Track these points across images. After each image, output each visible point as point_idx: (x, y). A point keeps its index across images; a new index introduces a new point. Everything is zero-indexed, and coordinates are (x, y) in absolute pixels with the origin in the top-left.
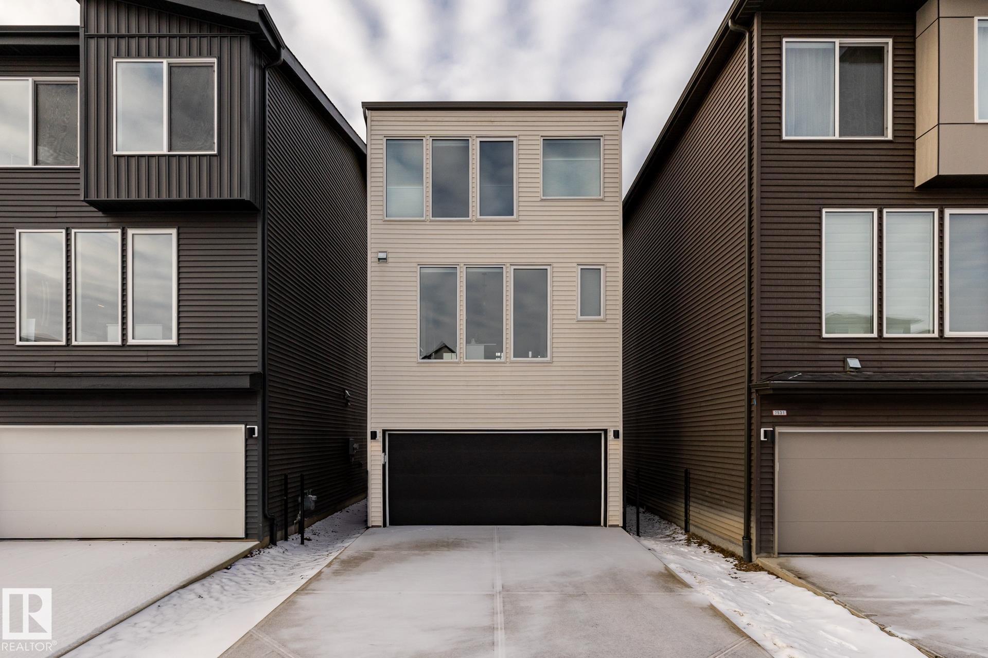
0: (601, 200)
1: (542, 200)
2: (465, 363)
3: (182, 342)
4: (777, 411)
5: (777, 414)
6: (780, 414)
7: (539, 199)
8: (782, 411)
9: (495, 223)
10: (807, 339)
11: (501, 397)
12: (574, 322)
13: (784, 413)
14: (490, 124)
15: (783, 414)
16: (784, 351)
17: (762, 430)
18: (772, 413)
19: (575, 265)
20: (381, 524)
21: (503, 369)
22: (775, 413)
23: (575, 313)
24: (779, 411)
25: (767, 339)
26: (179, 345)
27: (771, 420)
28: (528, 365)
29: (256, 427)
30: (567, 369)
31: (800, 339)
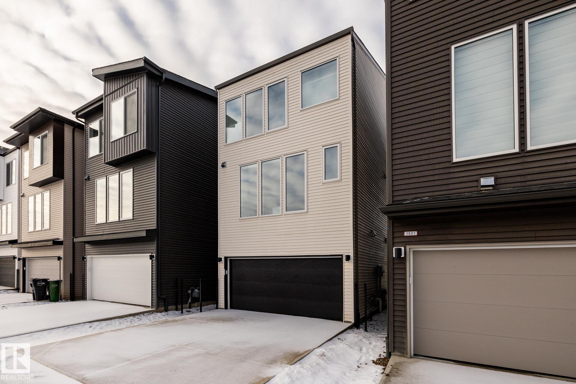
0: (338, 100)
1: (301, 111)
2: (261, 217)
3: (134, 218)
4: (408, 232)
5: (408, 235)
6: (411, 235)
7: (299, 111)
8: (413, 232)
9: (276, 132)
10: (437, 166)
11: (279, 236)
12: (321, 184)
13: (415, 233)
14: (273, 75)
15: (413, 235)
16: (414, 180)
17: (394, 248)
18: (404, 234)
19: (321, 147)
20: (224, 307)
21: (280, 219)
22: (406, 234)
23: (322, 178)
24: (411, 232)
25: (398, 172)
26: (133, 219)
27: (402, 240)
28: (294, 215)
29: (155, 255)
30: (317, 216)
31: (430, 167)
